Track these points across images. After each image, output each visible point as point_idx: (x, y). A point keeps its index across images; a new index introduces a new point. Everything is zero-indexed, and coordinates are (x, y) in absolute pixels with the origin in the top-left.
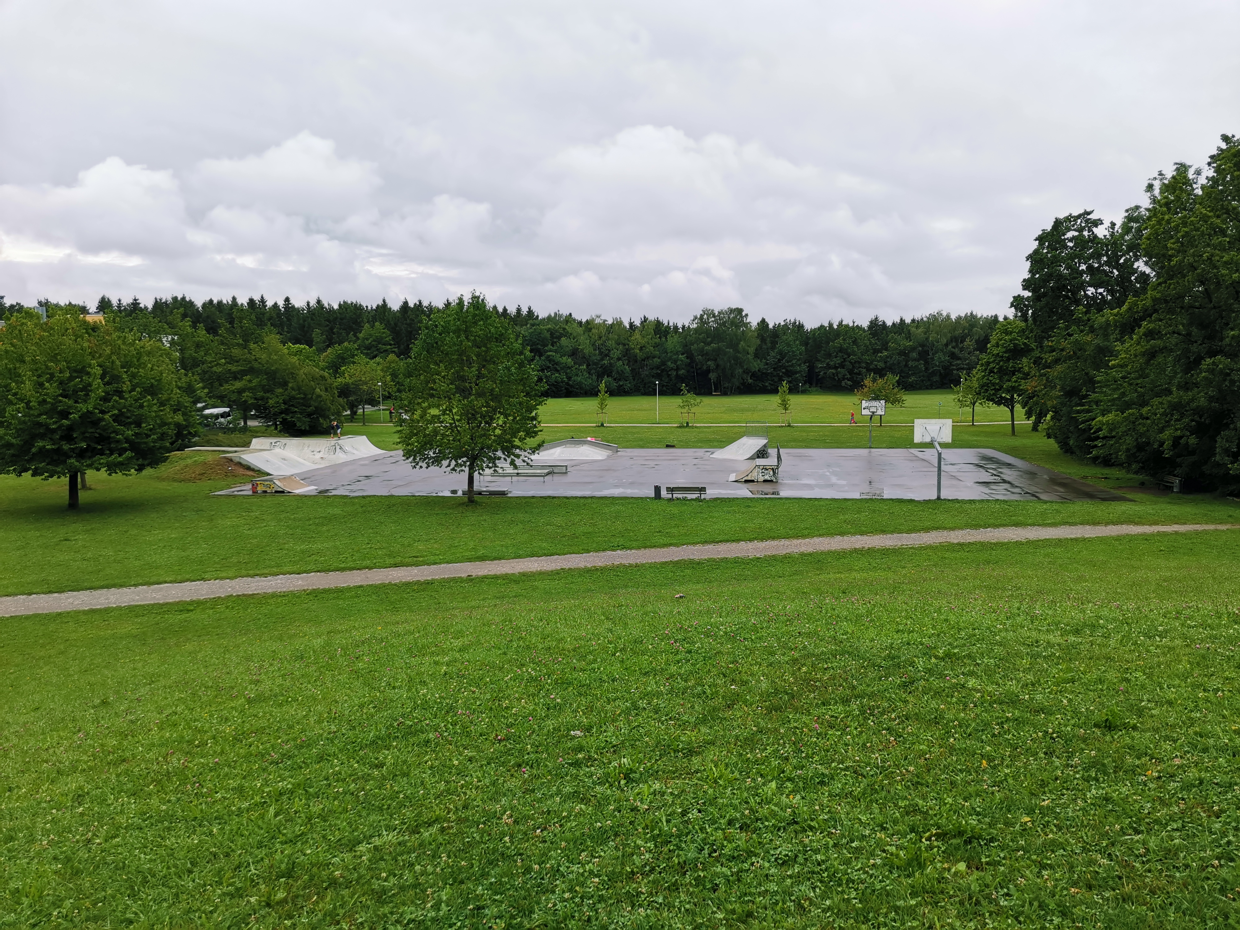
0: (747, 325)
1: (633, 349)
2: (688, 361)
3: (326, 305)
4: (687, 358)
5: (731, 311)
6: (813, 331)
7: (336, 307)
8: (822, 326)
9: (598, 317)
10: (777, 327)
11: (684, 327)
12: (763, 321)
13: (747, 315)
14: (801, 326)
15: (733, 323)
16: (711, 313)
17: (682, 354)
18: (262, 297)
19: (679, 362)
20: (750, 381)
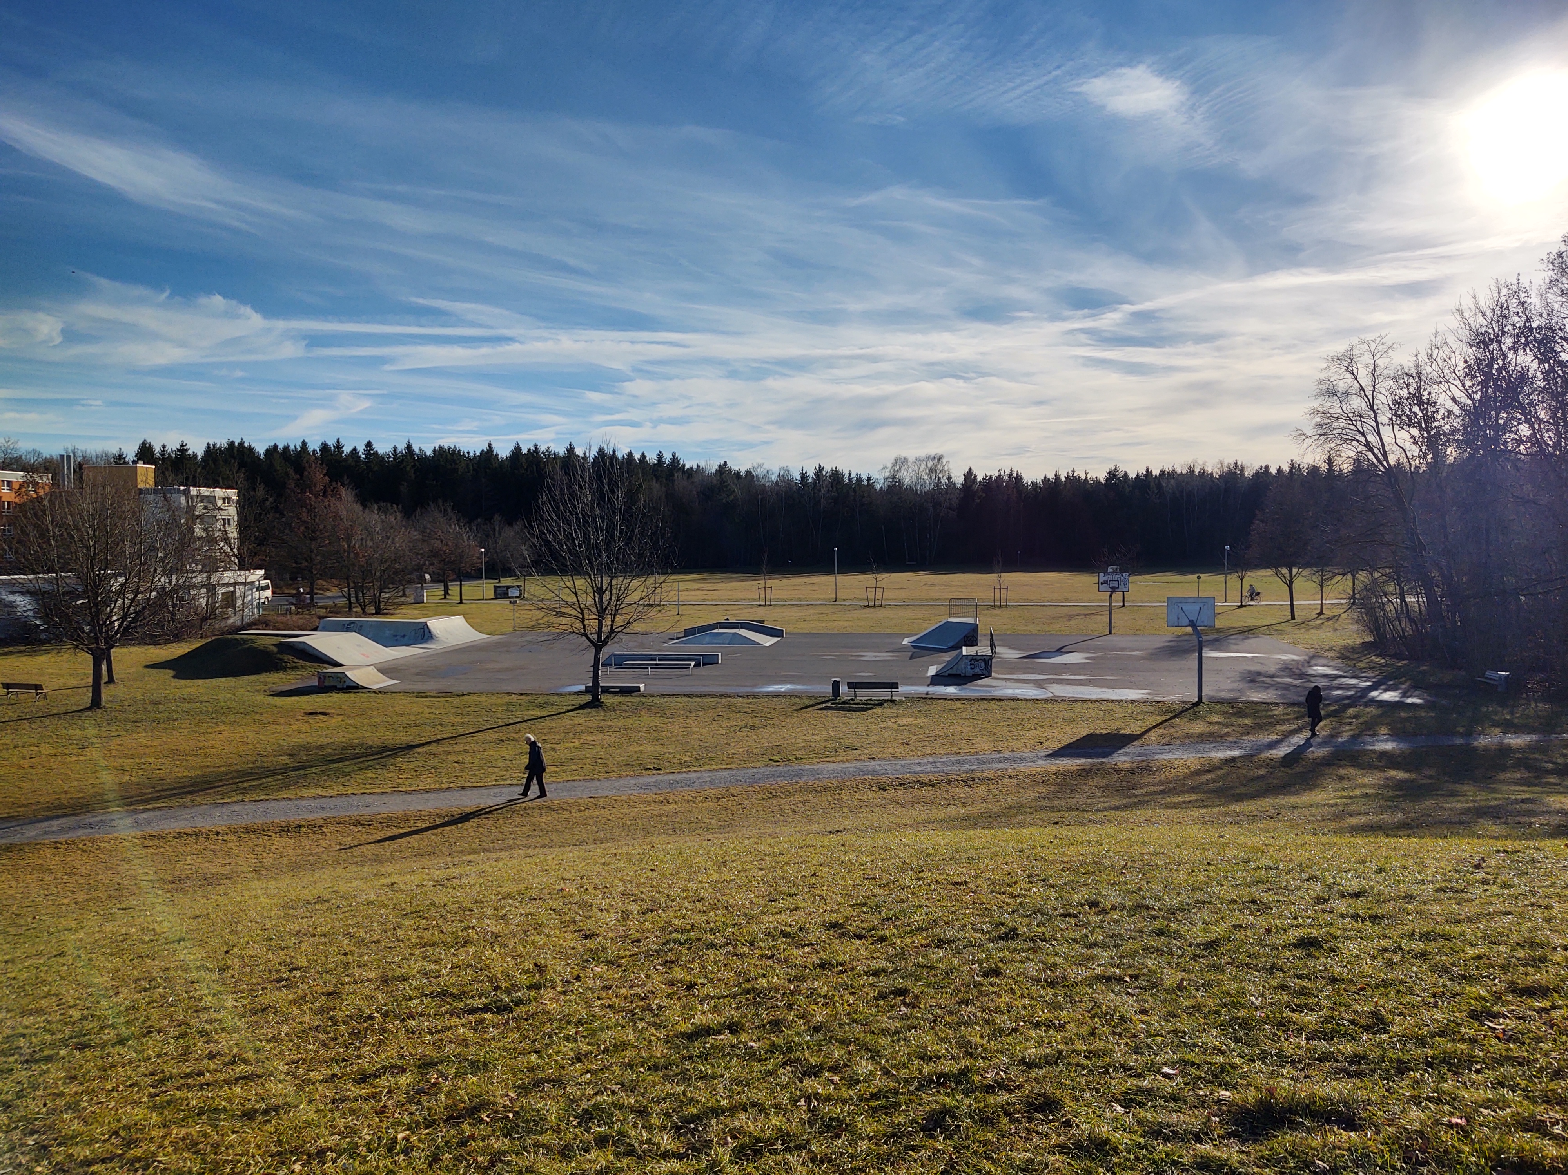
0: (949, 476)
1: (806, 506)
3: (417, 451)
5: (930, 457)
6: (1035, 485)
7: (429, 453)
8: (1046, 479)
9: (761, 466)
10: (988, 481)
11: (869, 479)
12: (970, 473)
13: (948, 463)
14: (1019, 478)
16: (905, 461)
18: (338, 441)
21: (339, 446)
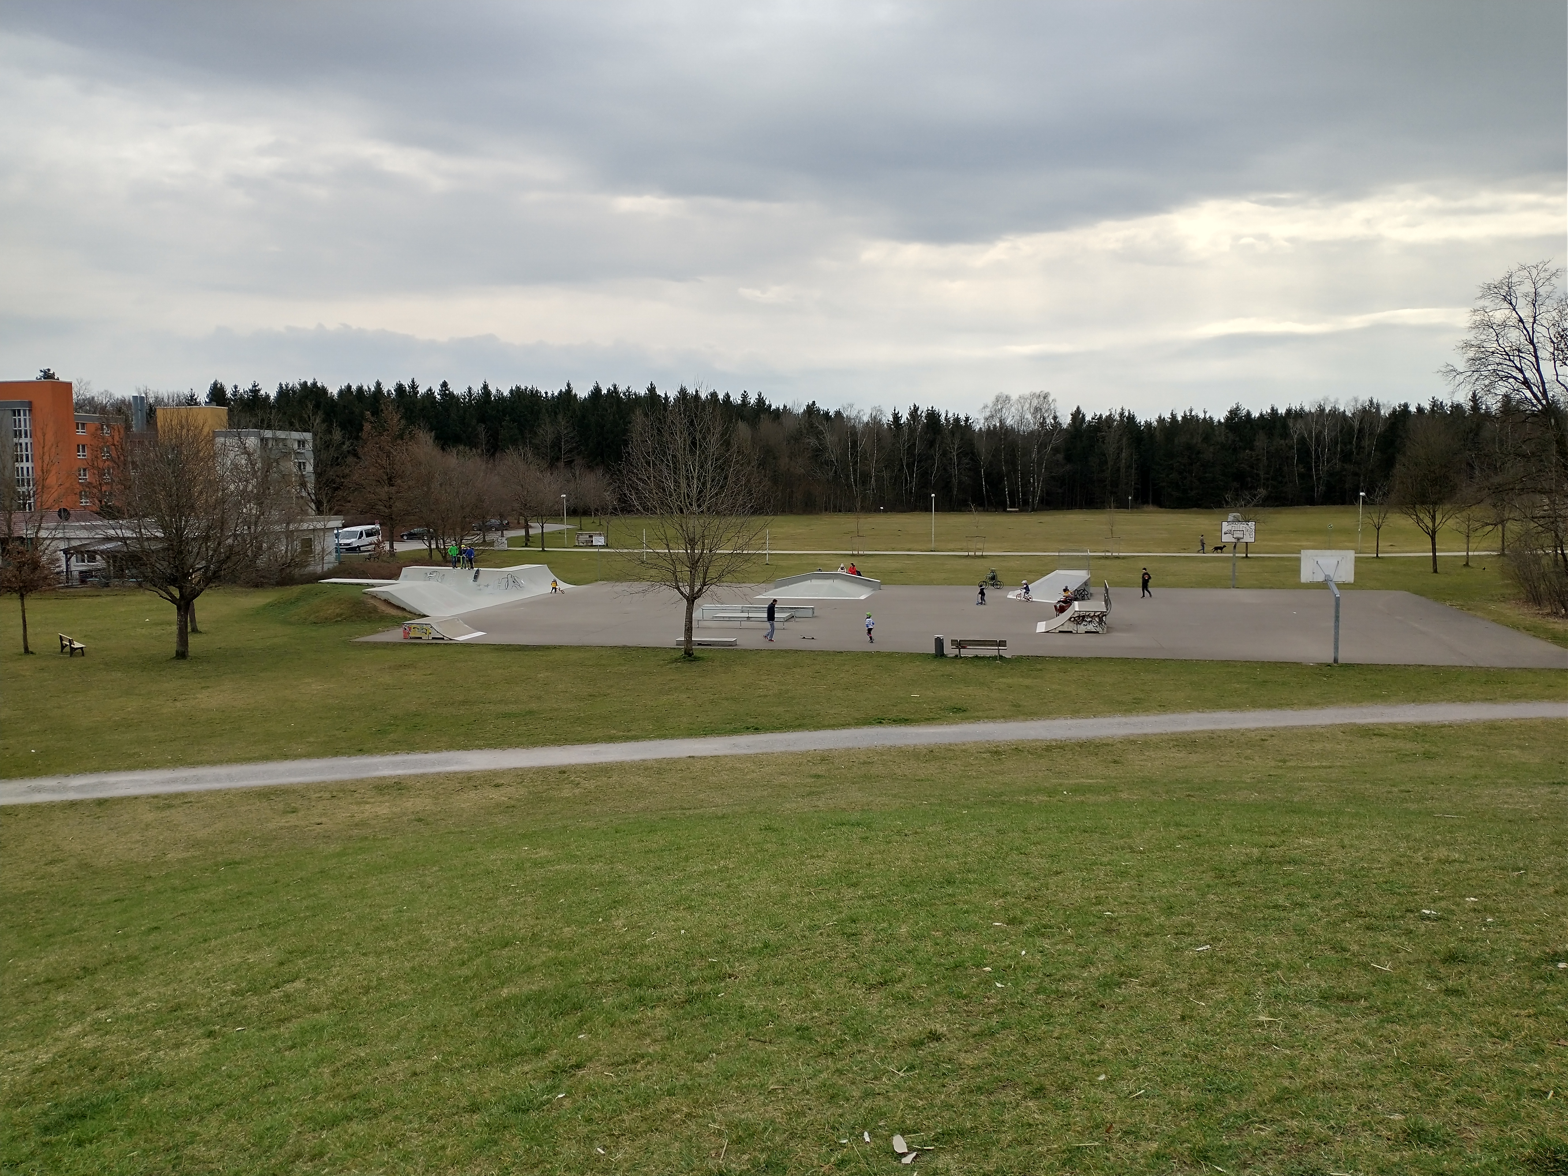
2: (974, 465)
3: (494, 392)
4: (973, 461)
5: (1035, 396)
6: (1150, 425)
7: (506, 393)
8: (1161, 419)
10: (1097, 421)
11: (967, 419)
13: (1055, 401)
14: (1131, 418)
16: (1007, 399)
17: (966, 455)
19: (961, 467)
20: (1060, 491)
21: (414, 386)
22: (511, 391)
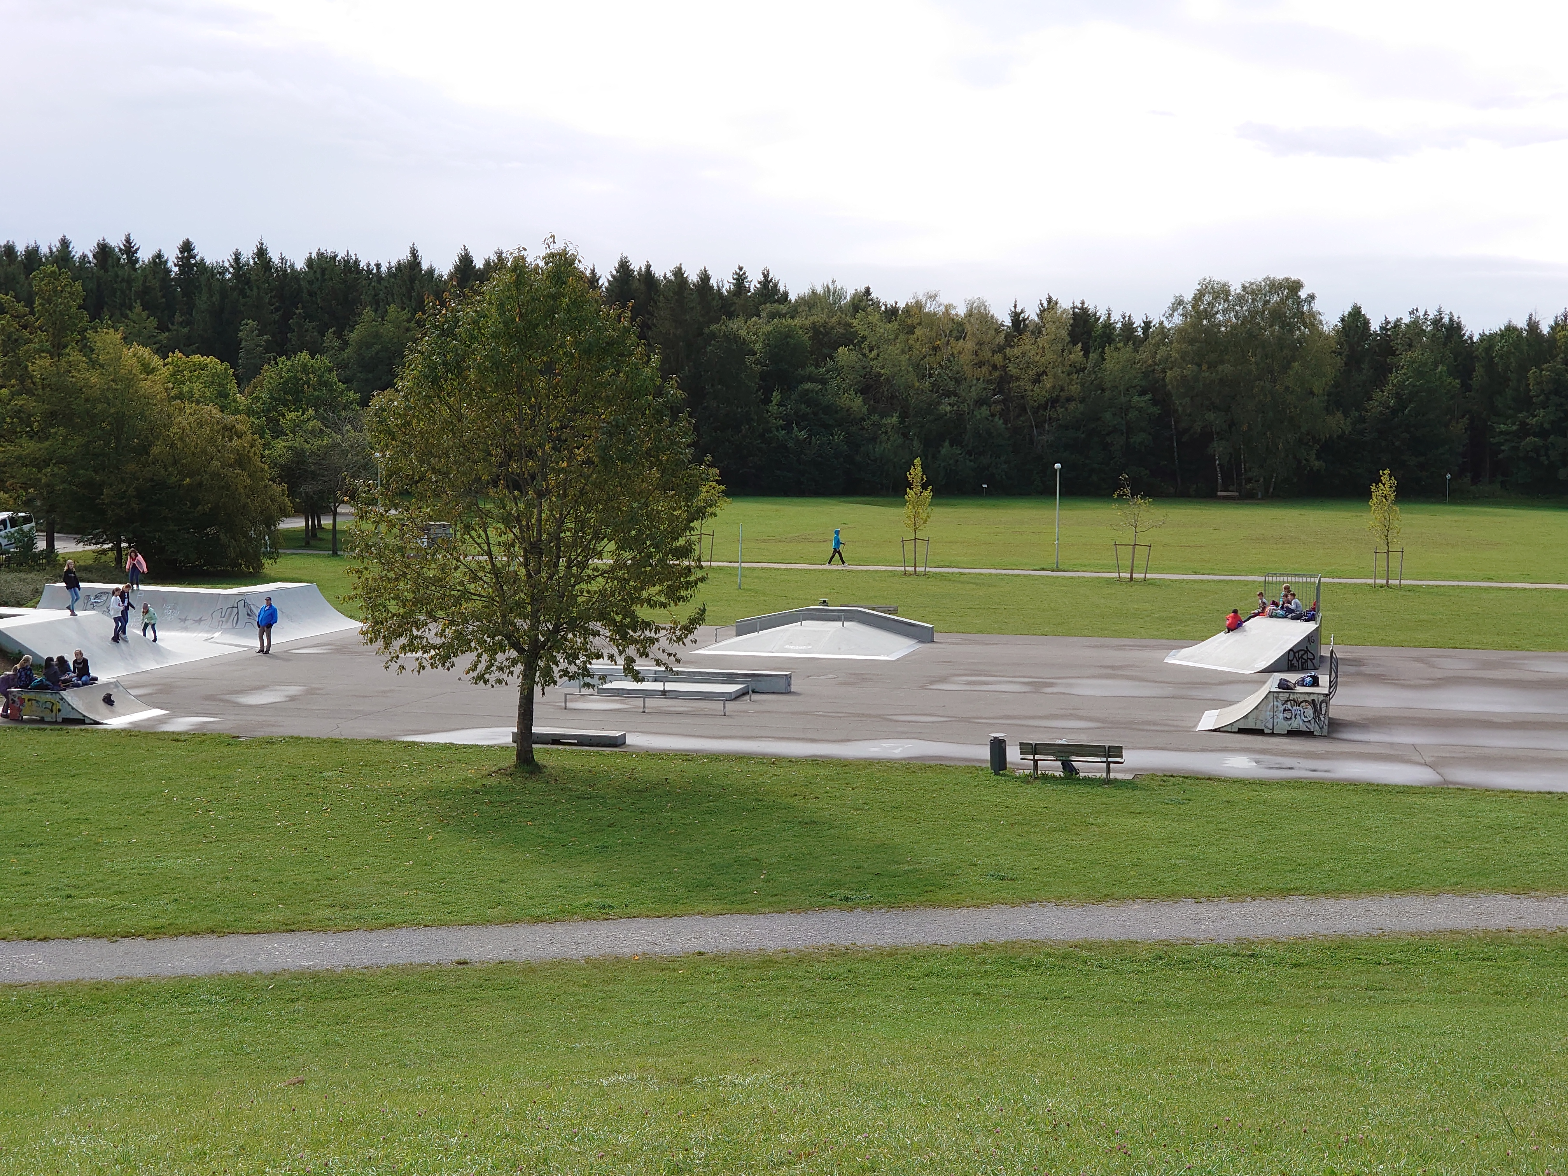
0: (1311, 320)
1: (1018, 379)
2: (1155, 410)
3: (276, 260)
4: (1155, 402)
5: (1274, 286)
6: (1489, 340)
7: (300, 264)
8: (1510, 329)
9: (933, 297)
10: (1392, 331)
11: (1147, 325)
12: (1356, 312)
13: (1312, 297)
14: (1455, 328)
15: (1277, 315)
16: (1222, 292)
17: (1142, 393)
18: (128, 240)
19: (1133, 415)
20: (1317, 464)
21: (129, 249)
22: (310, 262)
